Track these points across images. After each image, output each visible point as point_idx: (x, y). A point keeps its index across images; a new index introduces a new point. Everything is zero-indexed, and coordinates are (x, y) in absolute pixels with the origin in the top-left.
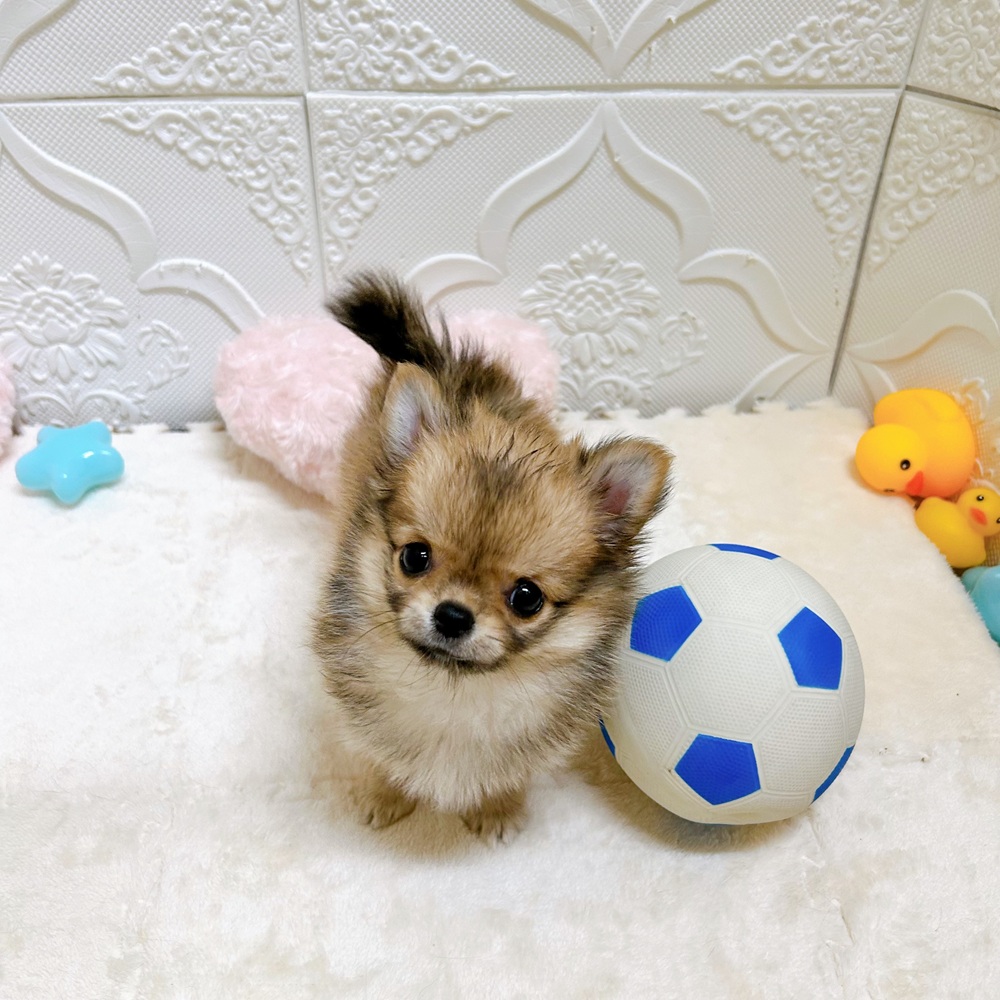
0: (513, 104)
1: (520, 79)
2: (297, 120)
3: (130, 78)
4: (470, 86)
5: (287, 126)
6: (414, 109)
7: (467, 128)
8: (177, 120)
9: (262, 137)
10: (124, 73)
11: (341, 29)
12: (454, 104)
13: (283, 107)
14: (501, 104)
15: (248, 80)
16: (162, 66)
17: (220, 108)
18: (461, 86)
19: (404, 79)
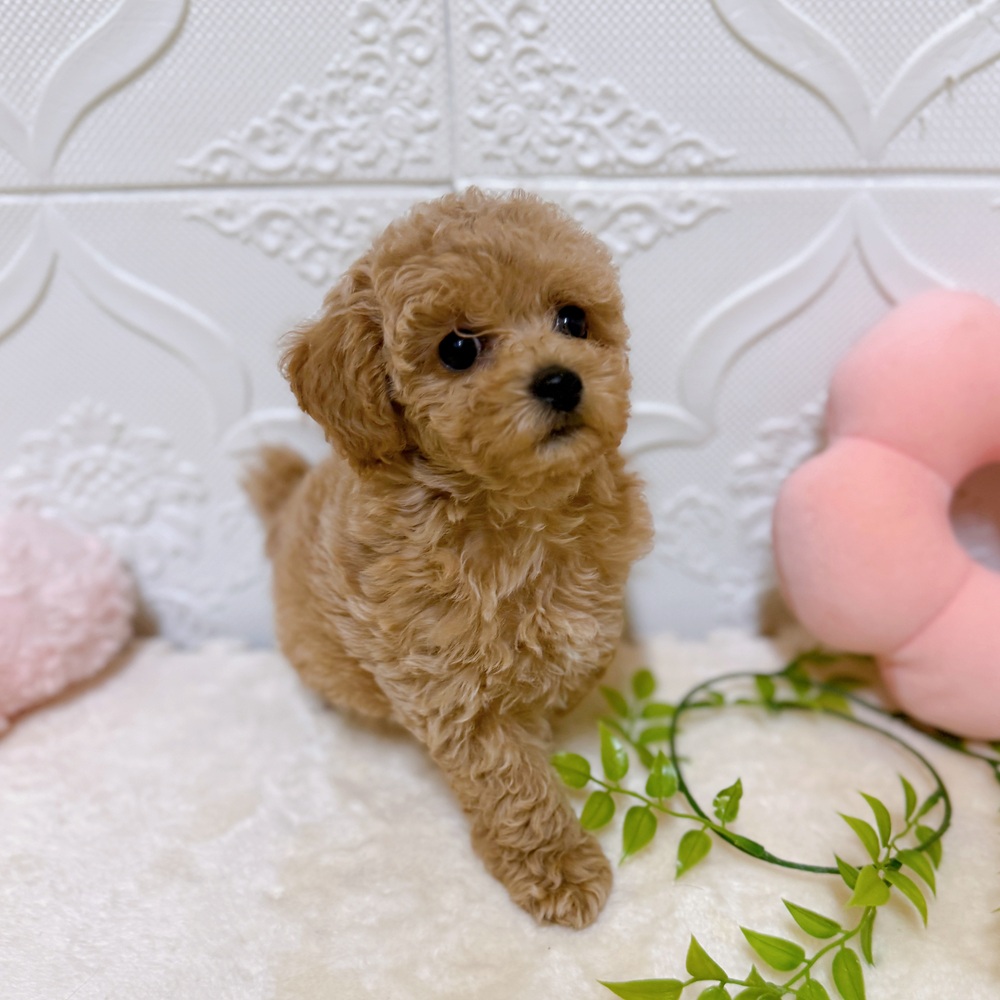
0: (730, 195)
1: (743, 160)
3: (225, 161)
4: (676, 169)
6: (599, 201)
7: (669, 228)
8: (282, 216)
10: (217, 154)
11: (507, 90)
12: (653, 195)
14: (716, 194)
16: (267, 144)
17: (340, 201)
18: (663, 168)
19: (589, 160)
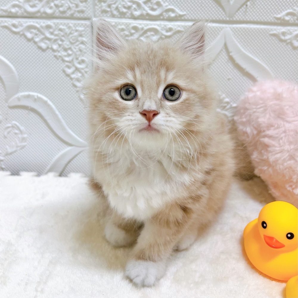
0: (184, 27)
1: (188, 16)
2: (88, 30)
3: (17, 9)
4: (165, 18)
5: (83, 33)
6: (140, 27)
7: (163, 37)
8: (34, 28)
9: (71, 37)
10: (14, 6)
12: (158, 25)
13: (82, 24)
14: (179, 26)
15: (68, 12)
16: (31, 3)
17: (54, 23)
18: (162, 17)
19: (137, 13)
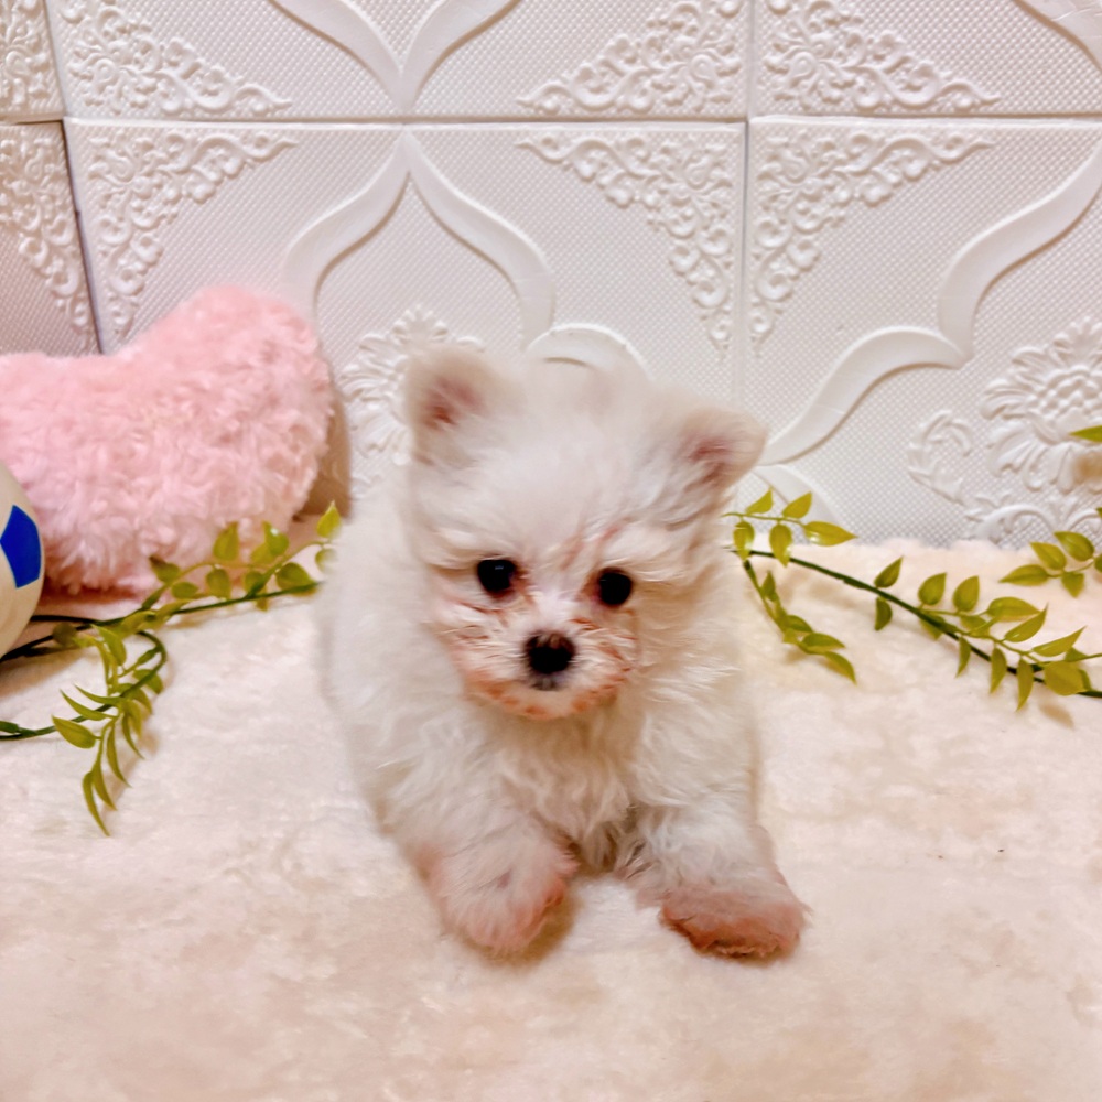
0: (995, 135)
1: (1006, 103)
3: (555, 98)
4: (945, 110)
5: (722, 158)
6: (875, 137)
7: (936, 162)
8: (600, 147)
9: (694, 170)
10: (550, 91)
11: (799, 39)
12: (923, 132)
13: (721, 135)
14: (980, 133)
15: (686, 101)
17: (649, 134)
19: (868, 101)
